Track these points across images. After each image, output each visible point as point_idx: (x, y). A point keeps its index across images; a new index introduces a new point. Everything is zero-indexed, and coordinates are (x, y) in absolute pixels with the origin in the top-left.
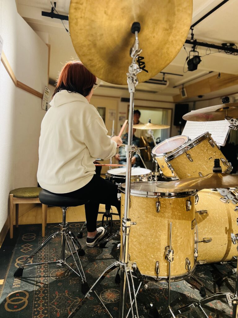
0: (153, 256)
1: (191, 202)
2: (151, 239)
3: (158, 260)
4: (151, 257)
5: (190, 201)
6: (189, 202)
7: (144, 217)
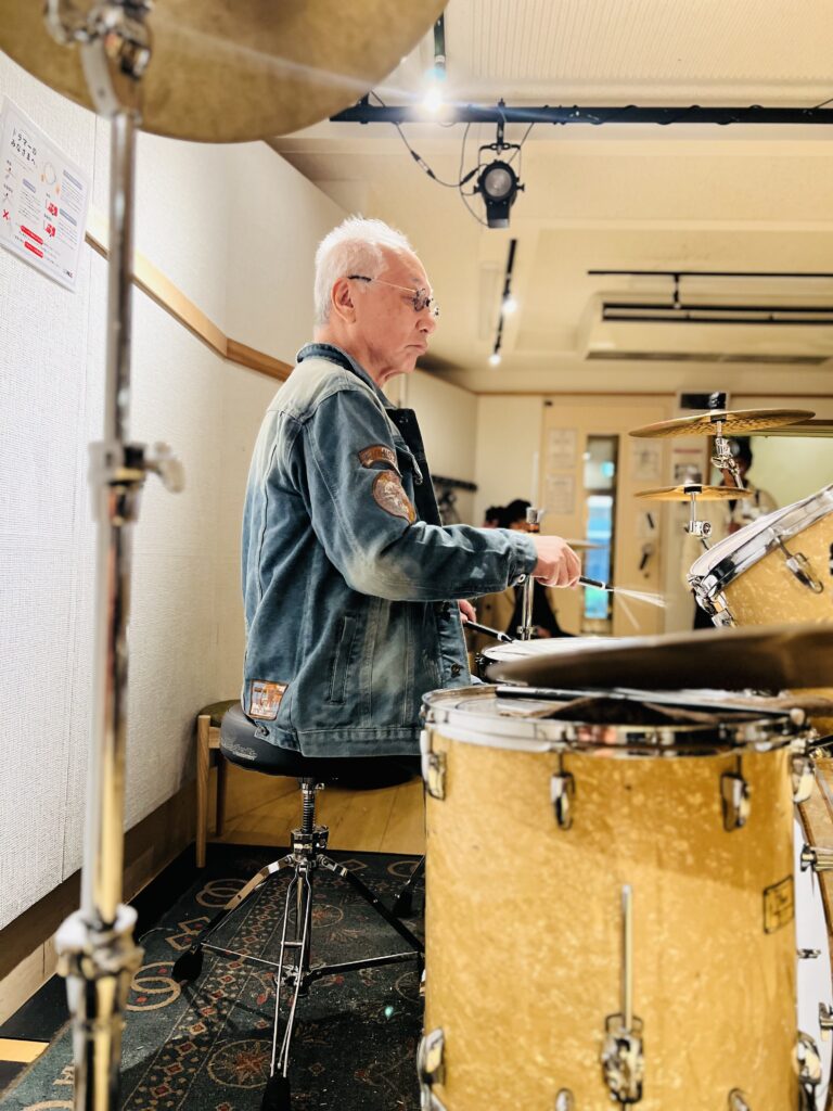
0: (540, 1059)
1: (744, 786)
2: (531, 965)
3: (566, 1086)
4: (535, 1063)
5: (738, 776)
6: (737, 784)
7: (501, 850)
